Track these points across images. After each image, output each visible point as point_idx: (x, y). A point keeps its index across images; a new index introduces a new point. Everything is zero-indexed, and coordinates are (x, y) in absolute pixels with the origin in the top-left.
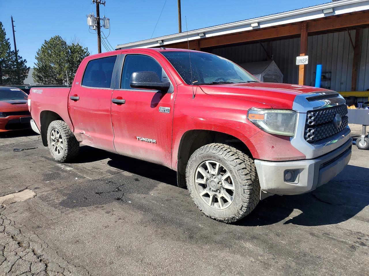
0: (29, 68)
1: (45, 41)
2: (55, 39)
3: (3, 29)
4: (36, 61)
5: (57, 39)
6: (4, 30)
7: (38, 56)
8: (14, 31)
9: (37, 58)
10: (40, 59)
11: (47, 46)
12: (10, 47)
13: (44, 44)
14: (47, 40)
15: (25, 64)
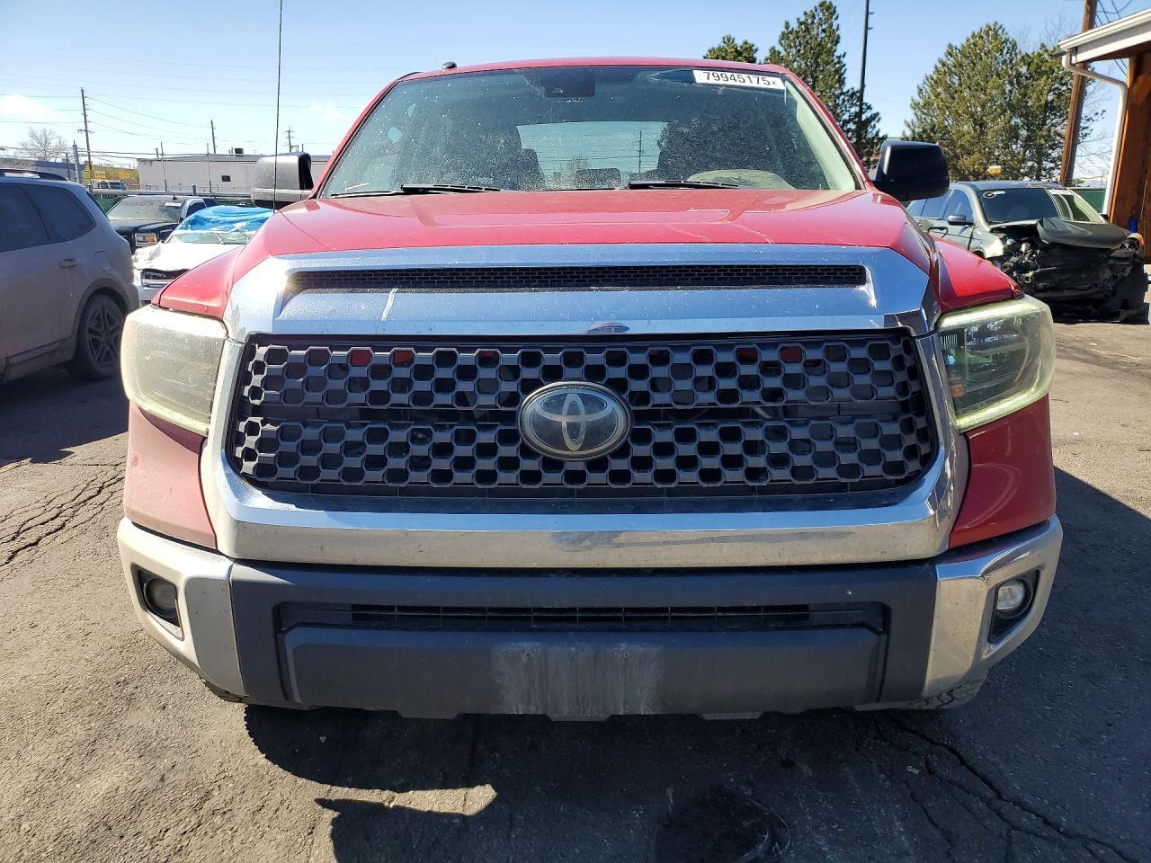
0: (884, 138)
1: (950, 46)
2: (981, 37)
3: (834, 27)
4: (910, 115)
5: (988, 34)
6: (838, 29)
7: (918, 99)
8: (867, 28)
9: (915, 106)
10: (922, 107)
11: (951, 61)
12: (844, 78)
13: (945, 59)
14: (954, 44)
15: (878, 126)
